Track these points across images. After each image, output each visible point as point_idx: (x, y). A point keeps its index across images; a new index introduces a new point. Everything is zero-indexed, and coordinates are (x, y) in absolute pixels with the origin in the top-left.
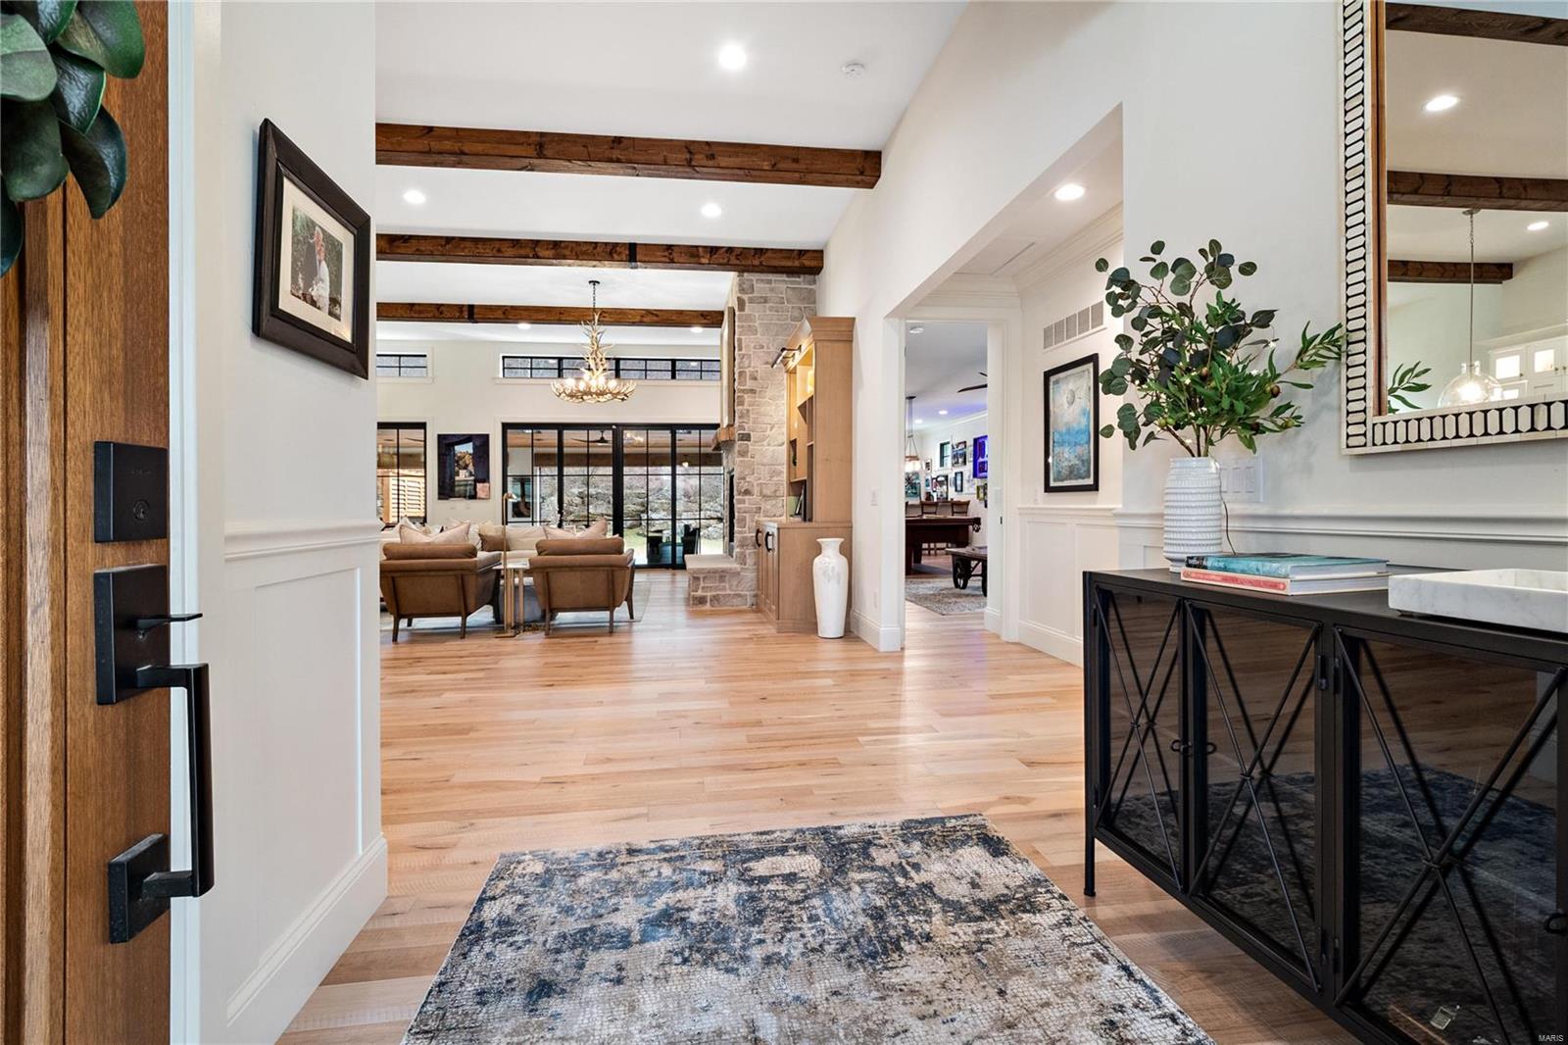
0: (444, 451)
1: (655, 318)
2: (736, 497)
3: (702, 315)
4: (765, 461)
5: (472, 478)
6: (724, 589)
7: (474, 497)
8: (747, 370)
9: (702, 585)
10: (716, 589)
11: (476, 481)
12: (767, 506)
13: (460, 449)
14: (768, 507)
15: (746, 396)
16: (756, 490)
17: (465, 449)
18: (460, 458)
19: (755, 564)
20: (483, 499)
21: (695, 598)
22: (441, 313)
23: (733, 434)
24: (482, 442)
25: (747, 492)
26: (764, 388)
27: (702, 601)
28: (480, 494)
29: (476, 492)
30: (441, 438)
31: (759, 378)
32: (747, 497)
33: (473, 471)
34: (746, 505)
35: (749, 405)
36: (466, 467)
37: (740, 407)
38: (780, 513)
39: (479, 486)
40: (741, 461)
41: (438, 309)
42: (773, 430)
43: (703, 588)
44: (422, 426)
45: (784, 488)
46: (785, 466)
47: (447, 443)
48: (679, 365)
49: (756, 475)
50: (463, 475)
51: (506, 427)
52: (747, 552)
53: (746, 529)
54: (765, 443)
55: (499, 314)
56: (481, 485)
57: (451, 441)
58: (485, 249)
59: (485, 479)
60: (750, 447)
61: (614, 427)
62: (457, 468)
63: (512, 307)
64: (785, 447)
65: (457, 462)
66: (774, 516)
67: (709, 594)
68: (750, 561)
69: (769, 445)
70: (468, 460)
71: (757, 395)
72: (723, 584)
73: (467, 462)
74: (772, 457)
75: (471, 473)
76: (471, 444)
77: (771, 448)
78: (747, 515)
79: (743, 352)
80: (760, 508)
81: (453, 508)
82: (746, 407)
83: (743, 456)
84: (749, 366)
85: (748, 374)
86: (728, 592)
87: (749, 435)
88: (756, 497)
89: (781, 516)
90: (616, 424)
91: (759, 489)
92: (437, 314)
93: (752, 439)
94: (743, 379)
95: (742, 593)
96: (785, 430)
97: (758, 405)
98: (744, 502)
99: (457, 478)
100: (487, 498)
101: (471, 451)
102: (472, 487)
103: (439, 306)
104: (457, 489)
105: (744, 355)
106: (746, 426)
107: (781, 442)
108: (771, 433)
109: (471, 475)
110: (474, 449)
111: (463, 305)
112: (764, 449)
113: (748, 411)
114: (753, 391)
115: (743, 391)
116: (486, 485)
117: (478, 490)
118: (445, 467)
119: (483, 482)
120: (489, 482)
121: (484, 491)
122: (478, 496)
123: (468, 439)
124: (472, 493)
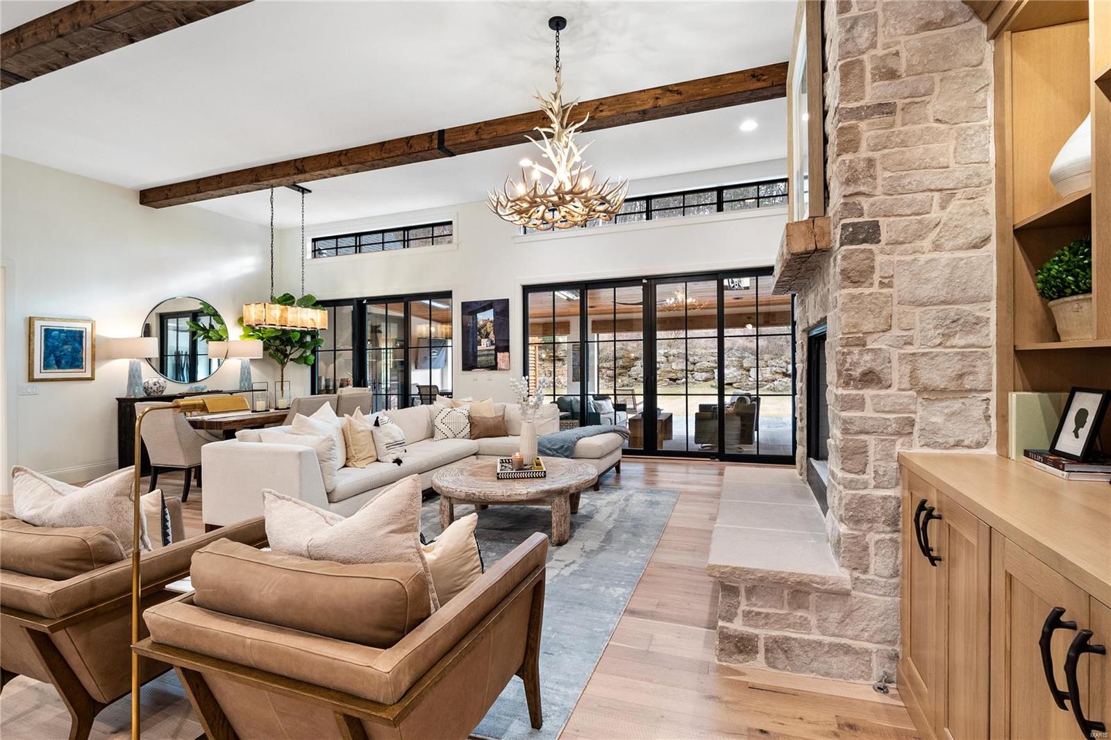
0: (467, 320)
1: (677, 97)
2: (833, 391)
3: (753, 76)
4: (925, 292)
5: (493, 347)
6: (803, 625)
7: (494, 367)
8: (865, 57)
9: (744, 606)
10: (781, 621)
11: (497, 350)
12: (932, 415)
13: (481, 317)
14: (938, 419)
15: (863, 125)
16: (897, 374)
17: (486, 317)
18: (482, 327)
19: (895, 574)
20: (504, 370)
21: (725, 637)
22: (411, 147)
23: (825, 233)
24: (502, 308)
25: (870, 378)
26: (917, 98)
27: (742, 646)
28: (501, 364)
29: (497, 363)
30: (464, 305)
31: (902, 69)
32: (868, 393)
33: (494, 339)
34: (869, 412)
35: (874, 149)
36: (487, 336)
37: (847, 157)
38: (978, 437)
39: (500, 355)
40: (853, 297)
41: (408, 143)
42: (953, 206)
43: (747, 614)
44: (447, 295)
45: (989, 370)
46: (993, 305)
48: (725, 195)
49: (895, 332)
50: (484, 345)
51: (527, 289)
52: (872, 538)
53: (869, 476)
54: (927, 243)
55: (471, 136)
56: (502, 354)
57: (473, 309)
59: (506, 349)
60: (879, 259)
61: (644, 281)
62: (479, 337)
63: (486, 123)
64: (992, 246)
65: (479, 330)
66: (958, 444)
67: (763, 633)
68: (880, 564)
69: (937, 247)
70: (490, 327)
71: (899, 117)
72: (799, 613)
73: (489, 331)
74: (950, 280)
75: (492, 341)
76: (492, 310)
77: (945, 256)
78: (871, 440)
79: (855, 11)
80: (912, 423)
81: (475, 380)
82: (864, 152)
83: (856, 283)
84: (873, 45)
85: (868, 67)
86: (815, 636)
87: (875, 226)
88: (897, 393)
89: (979, 445)
90: (647, 278)
91: (907, 369)
92: (407, 150)
93: (884, 237)
94: (853, 83)
95: (856, 644)
96: (990, 201)
97: (903, 144)
98: (859, 404)
99: (479, 348)
100: (508, 369)
101: (492, 318)
102: (493, 357)
103: (408, 140)
104: (479, 359)
105: (855, 21)
106: (865, 203)
107: (976, 235)
108: (944, 215)
109: (492, 344)
110: (495, 316)
111: (433, 133)
112: (923, 258)
113: (870, 163)
114: (884, 109)
115: (857, 113)
116: (506, 354)
117: (498, 360)
118: (468, 336)
119: (504, 352)
120: (508, 351)
121: (504, 361)
122: (499, 366)
123: (488, 305)
124: (493, 363)
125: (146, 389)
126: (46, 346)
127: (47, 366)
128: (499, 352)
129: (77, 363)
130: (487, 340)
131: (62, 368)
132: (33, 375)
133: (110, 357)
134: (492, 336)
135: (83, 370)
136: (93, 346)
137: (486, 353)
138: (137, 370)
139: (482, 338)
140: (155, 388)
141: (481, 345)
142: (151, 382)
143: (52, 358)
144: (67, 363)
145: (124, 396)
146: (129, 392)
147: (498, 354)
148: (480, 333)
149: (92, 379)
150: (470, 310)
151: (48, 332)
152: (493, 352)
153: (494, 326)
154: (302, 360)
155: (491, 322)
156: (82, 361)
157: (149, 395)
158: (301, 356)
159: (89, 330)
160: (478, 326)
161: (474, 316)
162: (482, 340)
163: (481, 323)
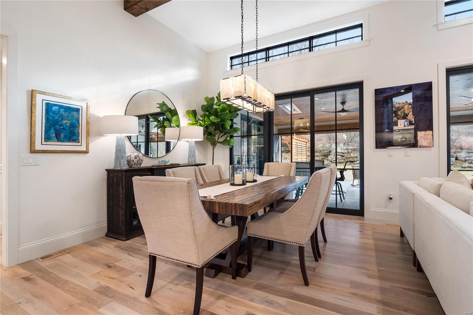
0: (381, 104)
5: (413, 127)
7: (414, 144)
11: (416, 130)
13: (398, 101)
18: (399, 109)
20: (423, 147)
24: (423, 91)
28: (421, 142)
29: (417, 141)
30: (378, 92)
33: (413, 120)
36: (405, 117)
39: (420, 134)
47: (383, 97)
50: (401, 124)
56: (423, 133)
57: (389, 94)
59: (429, 127)
62: (395, 119)
65: (396, 112)
70: (407, 109)
73: (406, 112)
76: (412, 93)
81: (390, 156)
99: (395, 128)
100: (430, 146)
101: (410, 100)
102: (412, 136)
104: (395, 138)
109: (411, 123)
110: (413, 98)
116: (431, 132)
117: (418, 138)
118: (382, 118)
119: (425, 130)
120: (432, 129)
121: (426, 139)
122: (419, 143)
123: (408, 89)
124: (413, 141)
125: (129, 162)
126: (47, 119)
127: (47, 138)
128: (420, 131)
129: (75, 138)
130: (404, 120)
131: (61, 141)
132: (34, 147)
133: (100, 134)
134: (411, 117)
135: (80, 144)
136: (88, 123)
137: (404, 132)
138: (122, 145)
139: (398, 119)
140: (135, 161)
141: (397, 125)
142: (133, 156)
143: (52, 131)
144: (66, 136)
145: (112, 167)
146: (116, 164)
147: (418, 132)
148: (397, 115)
149: (86, 152)
150: (385, 95)
151: (49, 107)
152: (413, 131)
153: (413, 108)
154: (225, 142)
155: (410, 104)
156: (78, 136)
157: (131, 167)
158: (226, 140)
159: (84, 109)
160: (394, 109)
161: (389, 100)
162: (399, 121)
163: (397, 106)
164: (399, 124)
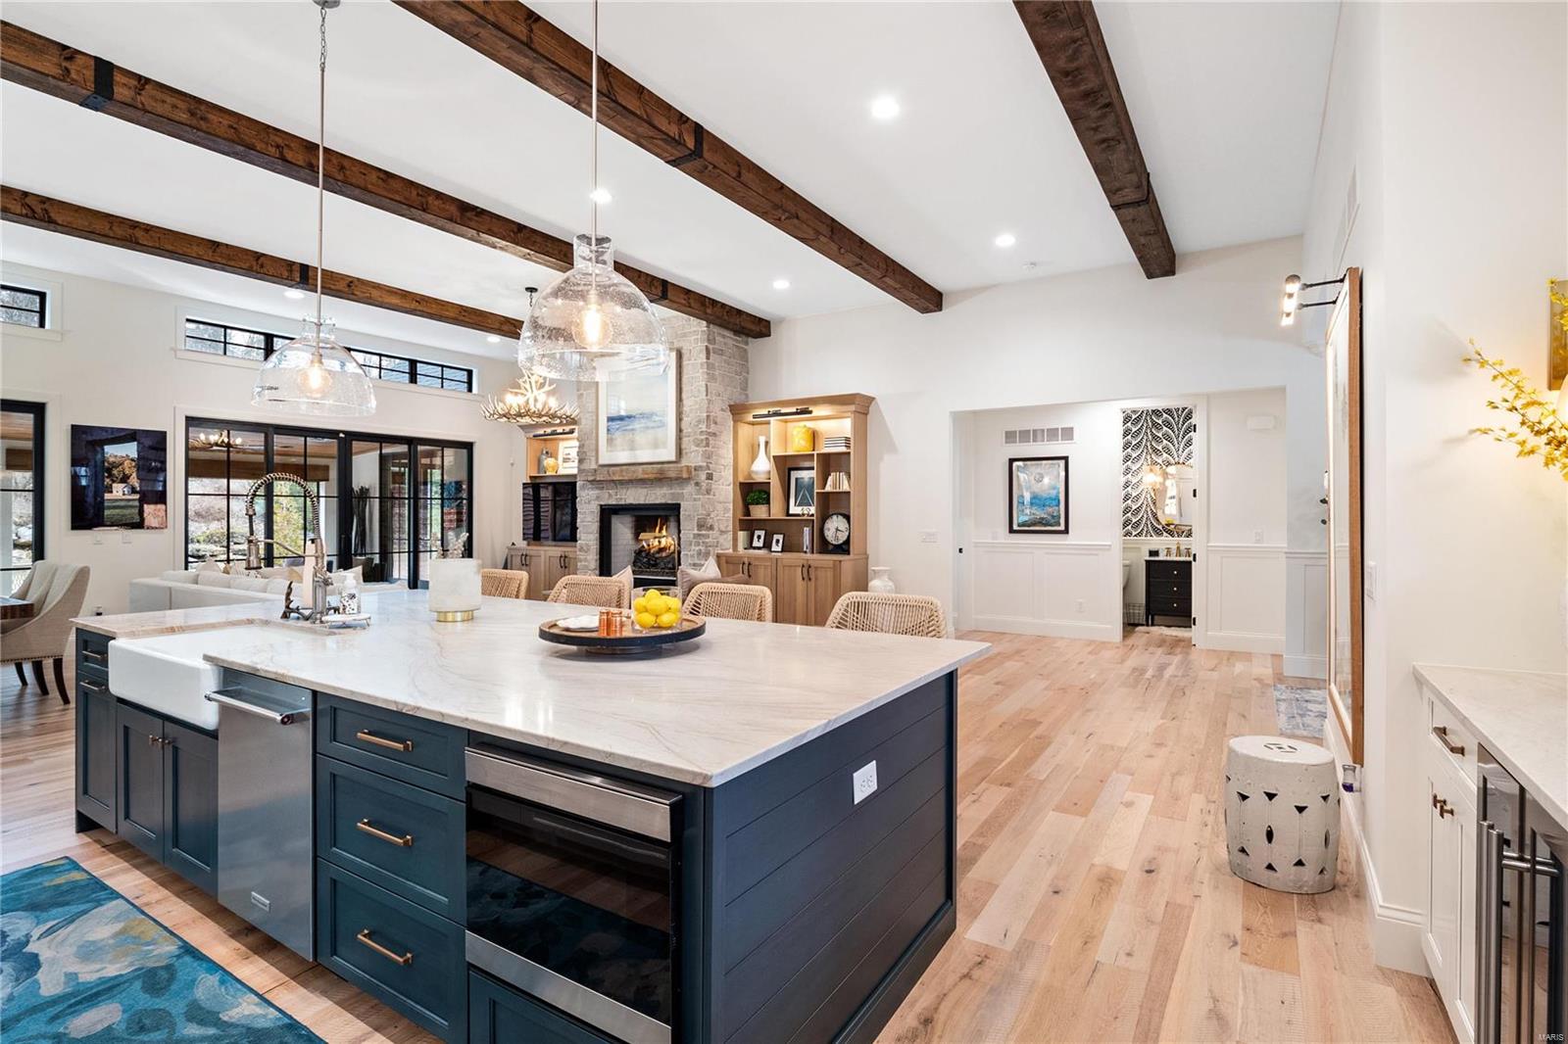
0: (83, 452)
5: (137, 496)
7: (139, 525)
11: (143, 500)
13: (113, 452)
15: (710, 438)
17: (124, 452)
18: (115, 465)
20: (153, 528)
22: (262, 266)
24: (154, 445)
25: (711, 528)
26: (720, 433)
28: (150, 520)
29: (142, 520)
30: (77, 432)
33: (137, 485)
36: (125, 479)
39: (148, 509)
41: (257, 260)
44: (38, 410)
47: (87, 442)
48: (420, 368)
50: (118, 491)
51: (194, 423)
54: (720, 483)
56: (152, 507)
57: (97, 438)
58: (554, 250)
59: (161, 498)
60: (713, 486)
61: (342, 435)
62: (107, 481)
65: (109, 470)
70: (129, 468)
73: (127, 472)
75: (133, 488)
76: (135, 443)
81: (98, 543)
87: (712, 474)
90: (343, 432)
93: (714, 479)
99: (107, 496)
100: (163, 527)
101: (134, 455)
102: (136, 511)
104: (107, 512)
109: (133, 491)
110: (139, 452)
112: (720, 487)
116: (161, 507)
117: (145, 515)
119: (156, 503)
120: (165, 503)
121: (156, 516)
122: (146, 523)
123: (129, 436)
124: (137, 519)
128: (148, 503)
130: (124, 485)
134: (134, 481)
137: (122, 504)
139: (114, 482)
141: (112, 492)
147: (145, 506)
148: (110, 475)
150: (90, 438)
152: (137, 503)
153: (138, 466)
155: (132, 460)
160: (106, 464)
161: (99, 449)
162: (114, 485)
163: (111, 460)
164: (114, 492)
